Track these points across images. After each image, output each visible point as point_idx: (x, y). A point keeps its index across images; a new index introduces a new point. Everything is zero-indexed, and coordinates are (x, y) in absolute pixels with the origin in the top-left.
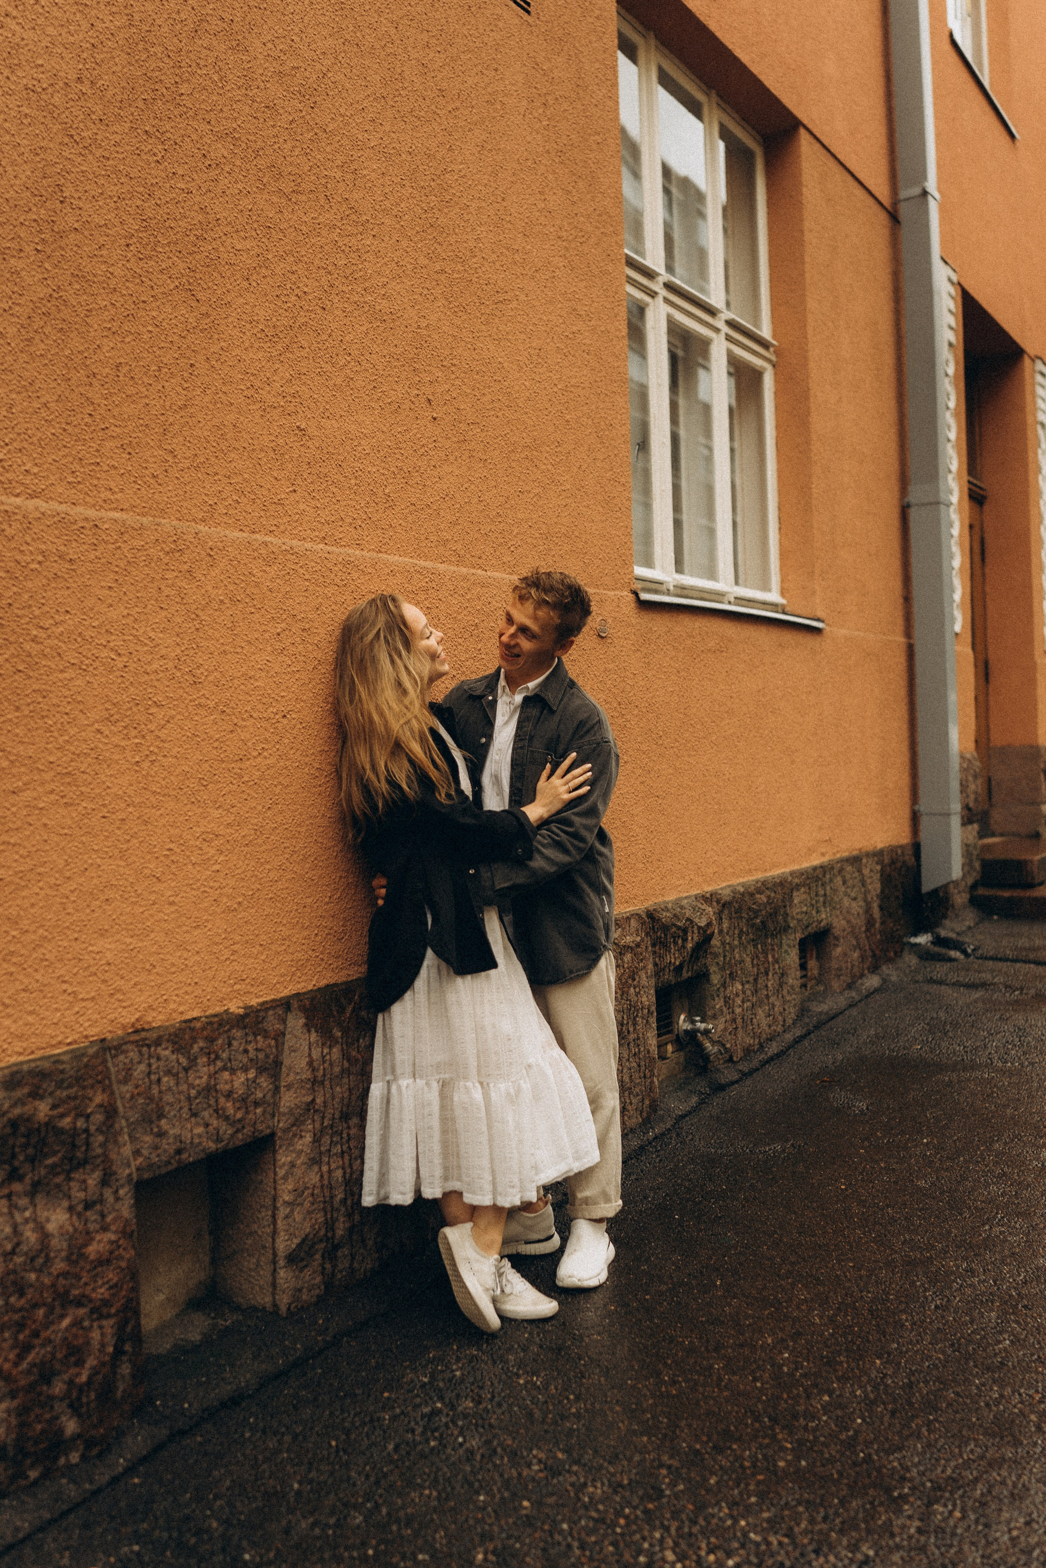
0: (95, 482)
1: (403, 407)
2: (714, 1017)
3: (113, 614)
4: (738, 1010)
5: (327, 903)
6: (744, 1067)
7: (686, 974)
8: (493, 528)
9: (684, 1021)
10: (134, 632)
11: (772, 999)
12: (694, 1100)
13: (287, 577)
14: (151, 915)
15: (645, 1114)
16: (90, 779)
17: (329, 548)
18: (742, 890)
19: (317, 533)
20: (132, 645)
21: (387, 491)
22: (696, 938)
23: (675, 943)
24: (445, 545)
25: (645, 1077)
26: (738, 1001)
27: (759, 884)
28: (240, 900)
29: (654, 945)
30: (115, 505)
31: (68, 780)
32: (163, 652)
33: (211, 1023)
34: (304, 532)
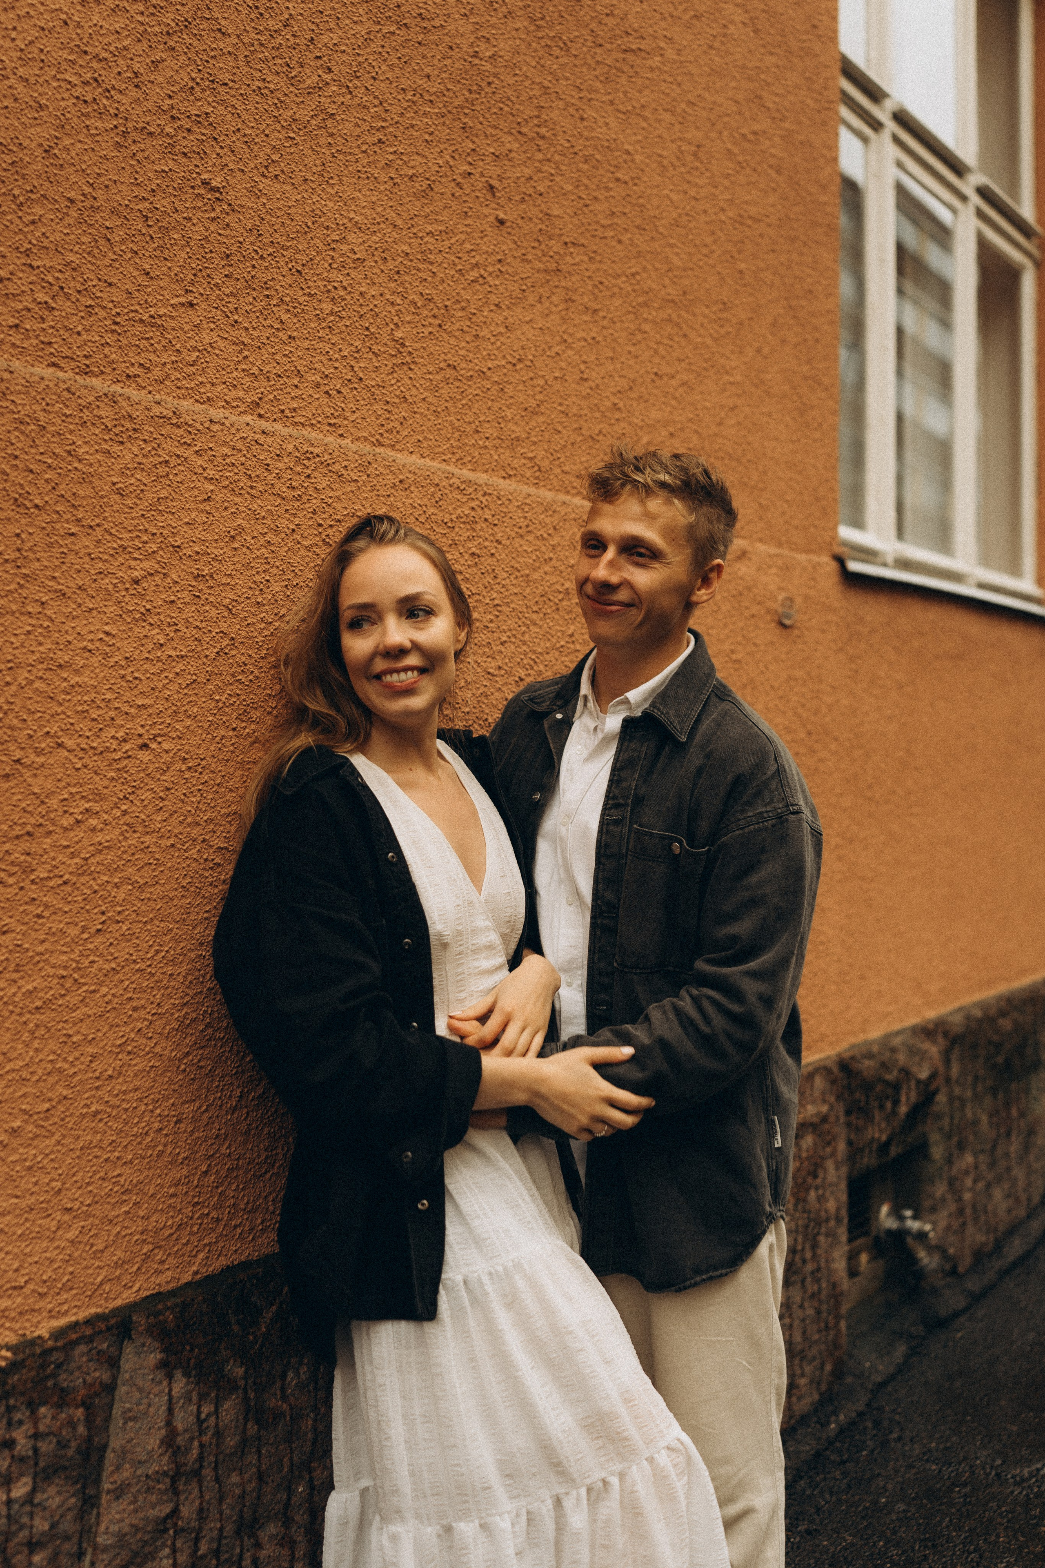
1: (438, 188)
2: (933, 1210)
4: (967, 1196)
5: (234, 1110)
6: (974, 1284)
7: (894, 1151)
8: (606, 428)
9: (889, 1214)
11: (1015, 1172)
12: (900, 1350)
13: (162, 470)
15: (823, 1387)
17: (264, 424)
18: (978, 1013)
19: (241, 394)
21: (398, 334)
22: (913, 1098)
23: (881, 1107)
24: (512, 448)
25: (827, 1328)
26: (969, 1182)
27: (1003, 1004)
28: (17, 1124)
29: (848, 1113)
34: (209, 386)
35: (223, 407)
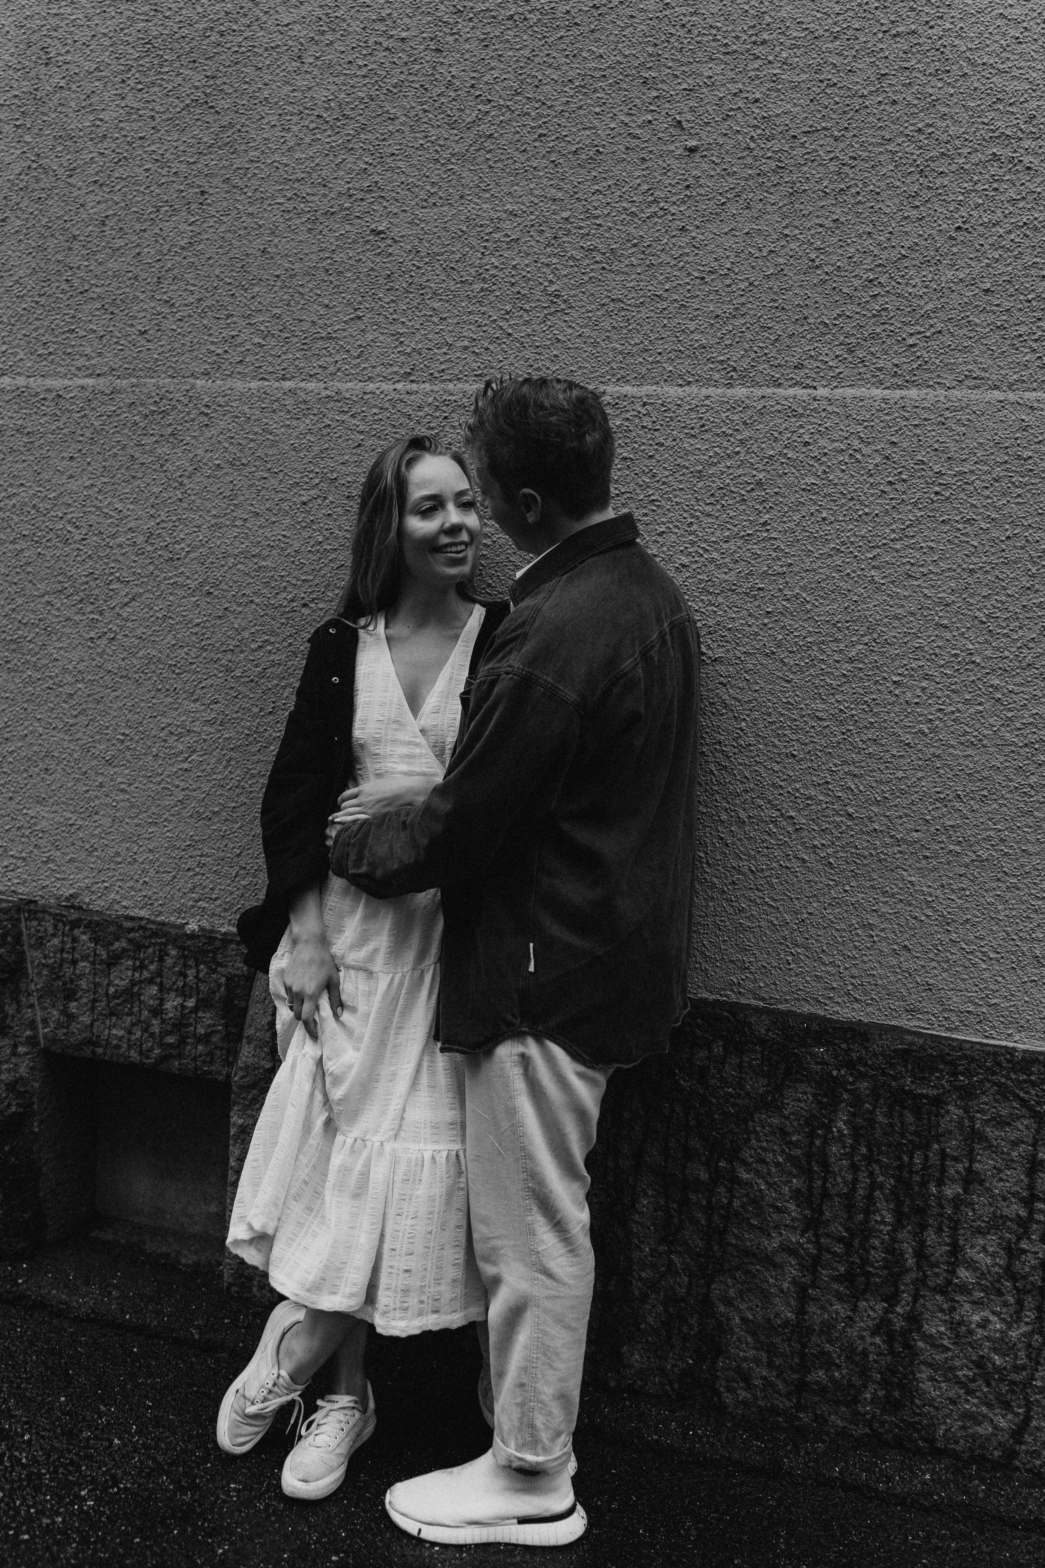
0: (69, 351)
3: (73, 486)
10: (97, 503)
14: (96, 797)
16: (37, 649)
20: (93, 517)
30: (90, 371)
31: (14, 647)
32: (132, 525)
33: (144, 928)
34: (370, 369)
35: (381, 381)
